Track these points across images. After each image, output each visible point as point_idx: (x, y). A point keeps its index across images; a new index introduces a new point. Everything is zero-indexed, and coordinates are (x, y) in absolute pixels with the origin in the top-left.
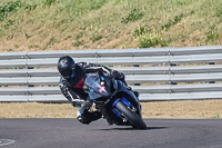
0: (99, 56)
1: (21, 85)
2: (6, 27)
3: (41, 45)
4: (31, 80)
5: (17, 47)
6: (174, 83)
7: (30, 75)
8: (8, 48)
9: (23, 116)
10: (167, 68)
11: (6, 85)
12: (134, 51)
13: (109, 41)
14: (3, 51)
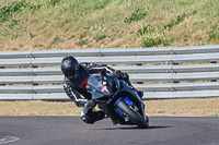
0: (103, 55)
1: (25, 83)
2: (11, 26)
3: (45, 45)
4: (36, 79)
5: (21, 46)
6: (176, 82)
7: (34, 74)
8: (12, 47)
9: (28, 114)
10: (170, 67)
11: (11, 84)
12: (137, 50)
13: (112, 40)
14: (8, 50)
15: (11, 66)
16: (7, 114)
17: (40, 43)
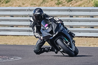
0: (71, 11)
1: (25, 26)
3: (37, 4)
5: (23, 4)
8: (18, 4)
9: (26, 44)
11: (17, 26)
14: (16, 6)
15: (17, 16)
16: (15, 44)
17: (34, 3)
